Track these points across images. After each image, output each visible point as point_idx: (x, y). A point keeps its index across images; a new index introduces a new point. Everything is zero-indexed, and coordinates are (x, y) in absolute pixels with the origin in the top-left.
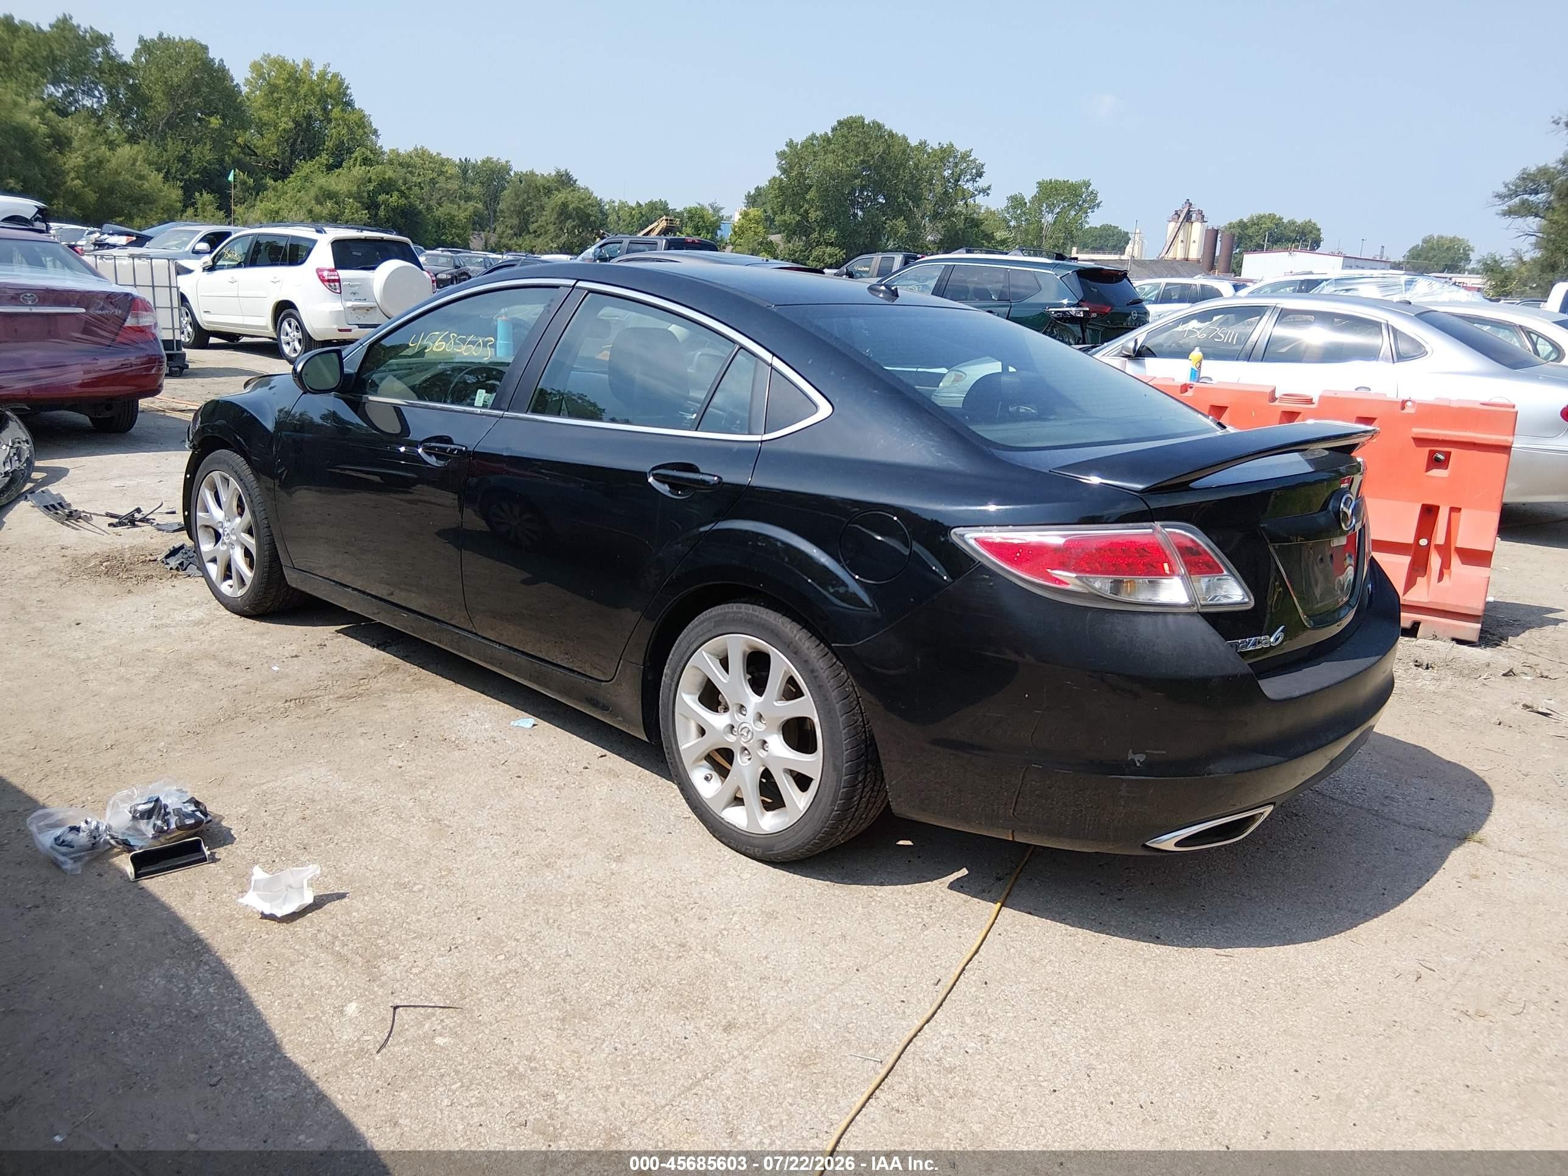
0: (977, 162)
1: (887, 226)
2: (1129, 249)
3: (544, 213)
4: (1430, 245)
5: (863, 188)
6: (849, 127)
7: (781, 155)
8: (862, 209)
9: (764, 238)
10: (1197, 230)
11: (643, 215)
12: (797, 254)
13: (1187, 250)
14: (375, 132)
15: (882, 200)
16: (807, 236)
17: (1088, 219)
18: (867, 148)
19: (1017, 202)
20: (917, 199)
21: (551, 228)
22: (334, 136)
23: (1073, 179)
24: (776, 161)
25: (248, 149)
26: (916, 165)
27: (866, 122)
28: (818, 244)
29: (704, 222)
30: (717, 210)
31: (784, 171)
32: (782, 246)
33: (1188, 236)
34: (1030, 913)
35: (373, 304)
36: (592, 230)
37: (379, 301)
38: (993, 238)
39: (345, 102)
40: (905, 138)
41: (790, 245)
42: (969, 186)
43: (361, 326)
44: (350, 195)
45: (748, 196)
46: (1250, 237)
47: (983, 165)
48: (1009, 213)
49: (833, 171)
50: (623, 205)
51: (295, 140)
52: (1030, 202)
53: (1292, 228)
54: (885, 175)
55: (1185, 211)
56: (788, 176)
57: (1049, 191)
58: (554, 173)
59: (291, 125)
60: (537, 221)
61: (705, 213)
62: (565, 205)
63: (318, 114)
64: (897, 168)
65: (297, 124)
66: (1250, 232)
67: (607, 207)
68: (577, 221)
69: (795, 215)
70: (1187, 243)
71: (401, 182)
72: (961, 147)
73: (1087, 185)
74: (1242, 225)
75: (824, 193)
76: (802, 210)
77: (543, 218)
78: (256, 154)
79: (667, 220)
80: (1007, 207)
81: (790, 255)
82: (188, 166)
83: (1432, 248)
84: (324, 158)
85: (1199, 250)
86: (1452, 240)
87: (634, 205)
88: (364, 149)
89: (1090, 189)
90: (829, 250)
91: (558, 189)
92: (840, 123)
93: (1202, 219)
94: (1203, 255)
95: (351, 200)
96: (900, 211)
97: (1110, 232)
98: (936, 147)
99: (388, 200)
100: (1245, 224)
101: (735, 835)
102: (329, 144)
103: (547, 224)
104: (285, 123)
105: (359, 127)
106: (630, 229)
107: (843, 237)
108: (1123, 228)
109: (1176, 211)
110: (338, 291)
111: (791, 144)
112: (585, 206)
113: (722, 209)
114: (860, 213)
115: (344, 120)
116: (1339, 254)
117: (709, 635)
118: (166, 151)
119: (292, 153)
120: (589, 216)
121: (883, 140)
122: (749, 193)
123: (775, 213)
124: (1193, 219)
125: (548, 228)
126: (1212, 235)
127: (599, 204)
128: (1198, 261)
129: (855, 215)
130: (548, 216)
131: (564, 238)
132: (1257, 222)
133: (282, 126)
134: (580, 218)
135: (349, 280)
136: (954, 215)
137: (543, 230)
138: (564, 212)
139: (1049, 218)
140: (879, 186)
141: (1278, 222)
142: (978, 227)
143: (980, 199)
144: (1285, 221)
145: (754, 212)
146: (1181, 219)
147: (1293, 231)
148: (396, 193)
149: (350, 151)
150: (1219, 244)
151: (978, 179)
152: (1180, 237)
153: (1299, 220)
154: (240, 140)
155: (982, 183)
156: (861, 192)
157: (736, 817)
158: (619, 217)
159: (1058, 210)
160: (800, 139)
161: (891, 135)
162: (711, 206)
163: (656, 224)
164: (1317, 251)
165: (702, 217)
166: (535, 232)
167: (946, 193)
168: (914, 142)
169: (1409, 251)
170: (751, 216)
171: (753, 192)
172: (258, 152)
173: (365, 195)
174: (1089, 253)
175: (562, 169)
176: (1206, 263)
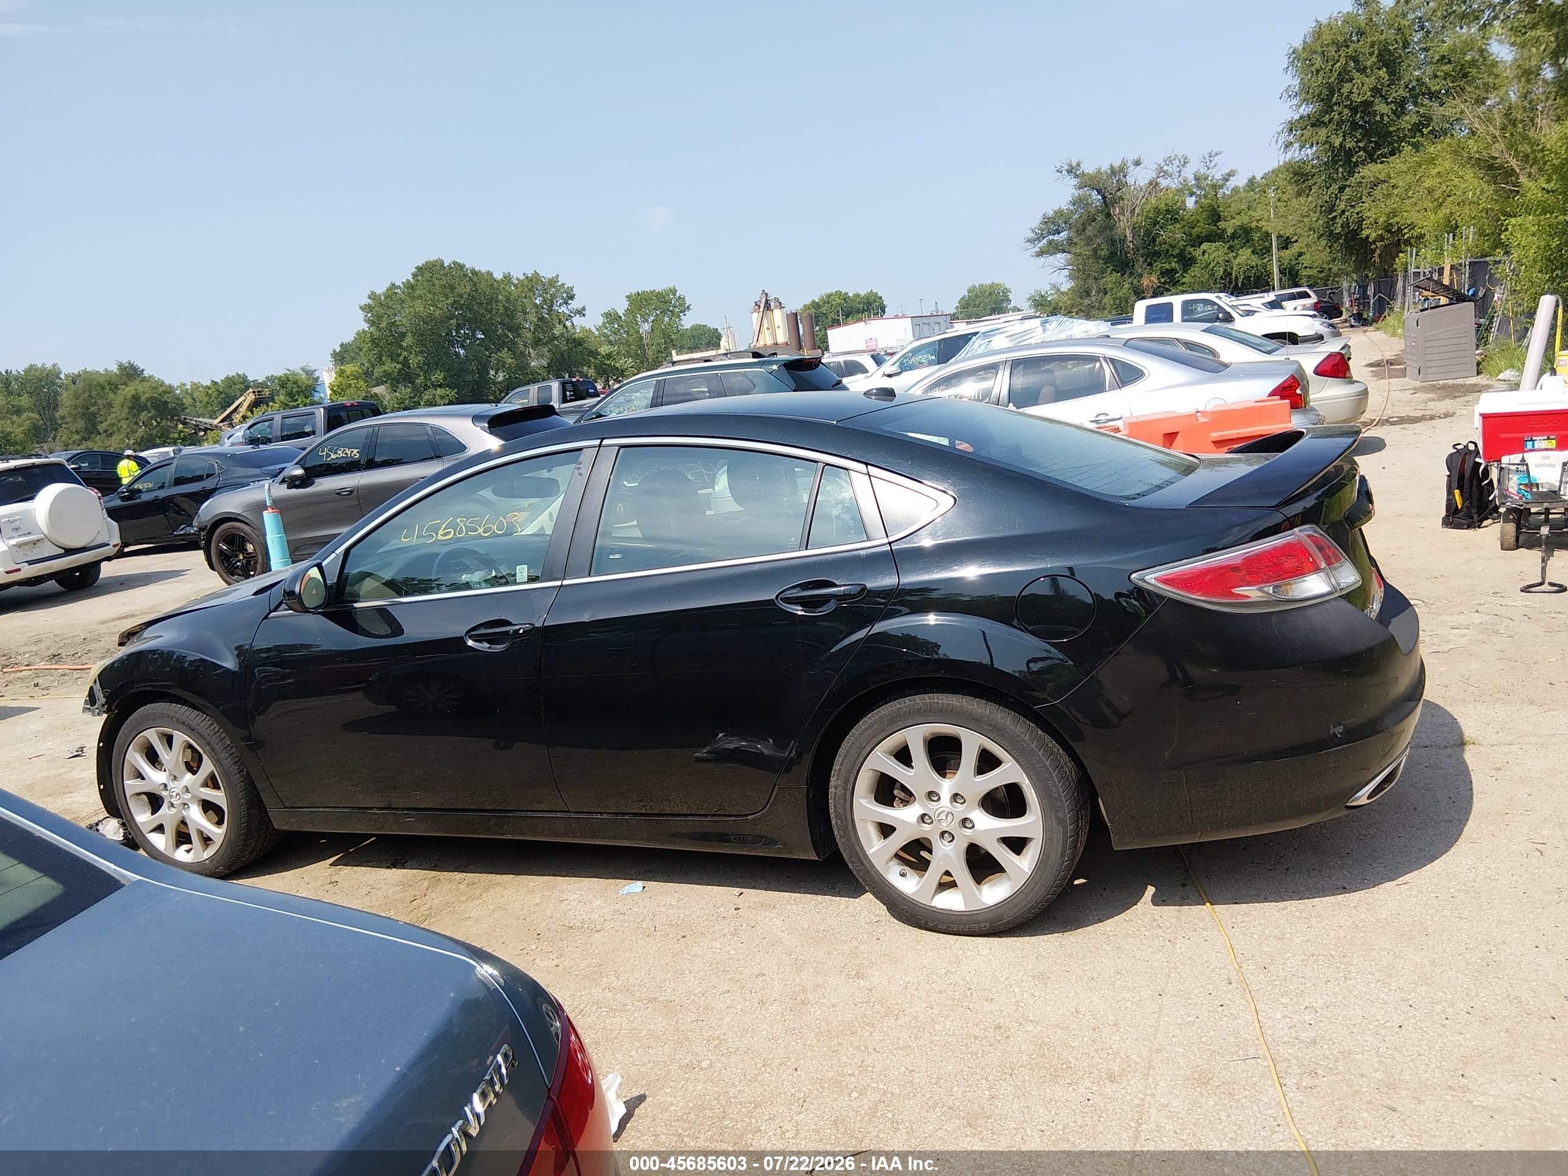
0: (566, 286)
1: (492, 359)
2: (723, 343)
3: (114, 410)
4: (975, 293)
5: (459, 327)
6: (429, 271)
7: (365, 308)
8: (463, 347)
9: (367, 392)
10: (778, 316)
11: (221, 393)
12: (407, 402)
13: (774, 335)
15: (480, 336)
16: (413, 383)
17: (682, 323)
18: (453, 289)
19: (611, 317)
20: (516, 329)
21: (124, 424)
23: (659, 287)
24: (361, 315)
26: (508, 299)
27: (446, 264)
28: (426, 388)
29: (298, 387)
30: (309, 373)
31: (372, 323)
32: (388, 397)
33: (772, 323)
34: (1237, 903)
36: (172, 417)
38: (598, 354)
40: (489, 274)
41: (397, 394)
42: (563, 309)
45: (335, 355)
46: (825, 314)
47: (572, 288)
48: (606, 328)
49: (424, 315)
50: (196, 386)
52: (625, 315)
53: (858, 300)
54: (477, 311)
55: (764, 300)
56: (379, 329)
57: (640, 302)
58: (114, 368)
60: (106, 420)
61: (298, 378)
62: (136, 398)
64: (490, 301)
66: (824, 310)
67: (178, 392)
68: (153, 412)
69: (395, 364)
70: (772, 329)
72: (546, 274)
73: (674, 292)
74: (815, 305)
75: (421, 337)
76: (401, 358)
77: (112, 416)
79: (254, 392)
80: (604, 323)
81: (399, 404)
83: (977, 296)
85: (785, 334)
86: (992, 286)
87: (209, 383)
89: (677, 295)
90: (440, 391)
91: (125, 384)
92: (419, 269)
93: (781, 306)
94: (790, 338)
96: (501, 344)
97: (701, 331)
98: (522, 277)
100: (818, 304)
101: (953, 918)
103: (119, 421)
106: (210, 408)
107: (451, 377)
108: (712, 325)
109: (756, 303)
111: (373, 296)
112: (160, 395)
113: (315, 371)
114: (462, 352)
116: (904, 317)
117: (883, 735)
120: (166, 403)
121: (468, 278)
122: (334, 350)
123: (373, 366)
124: (772, 307)
125: (120, 425)
126: (792, 320)
127: (170, 390)
128: (787, 344)
129: (457, 354)
130: (118, 412)
131: (141, 431)
132: (828, 299)
134: (156, 408)
136: (555, 338)
137: (115, 428)
138: (136, 405)
139: (646, 327)
140: (475, 322)
141: (845, 297)
142: (581, 345)
143: (577, 320)
144: (851, 295)
145: (350, 368)
146: (762, 309)
147: (860, 303)
150: (800, 325)
151: (570, 302)
152: (766, 325)
153: (863, 293)
155: (574, 305)
156: (458, 332)
157: (950, 902)
158: (194, 399)
159: (652, 318)
160: (381, 289)
161: (475, 273)
162: (303, 369)
163: (242, 398)
164: (884, 317)
165: (295, 382)
166: (106, 431)
167: (541, 319)
168: (498, 276)
169: (959, 302)
170: (348, 373)
171: (338, 349)
174: (687, 353)
175: (125, 361)
176: (794, 343)
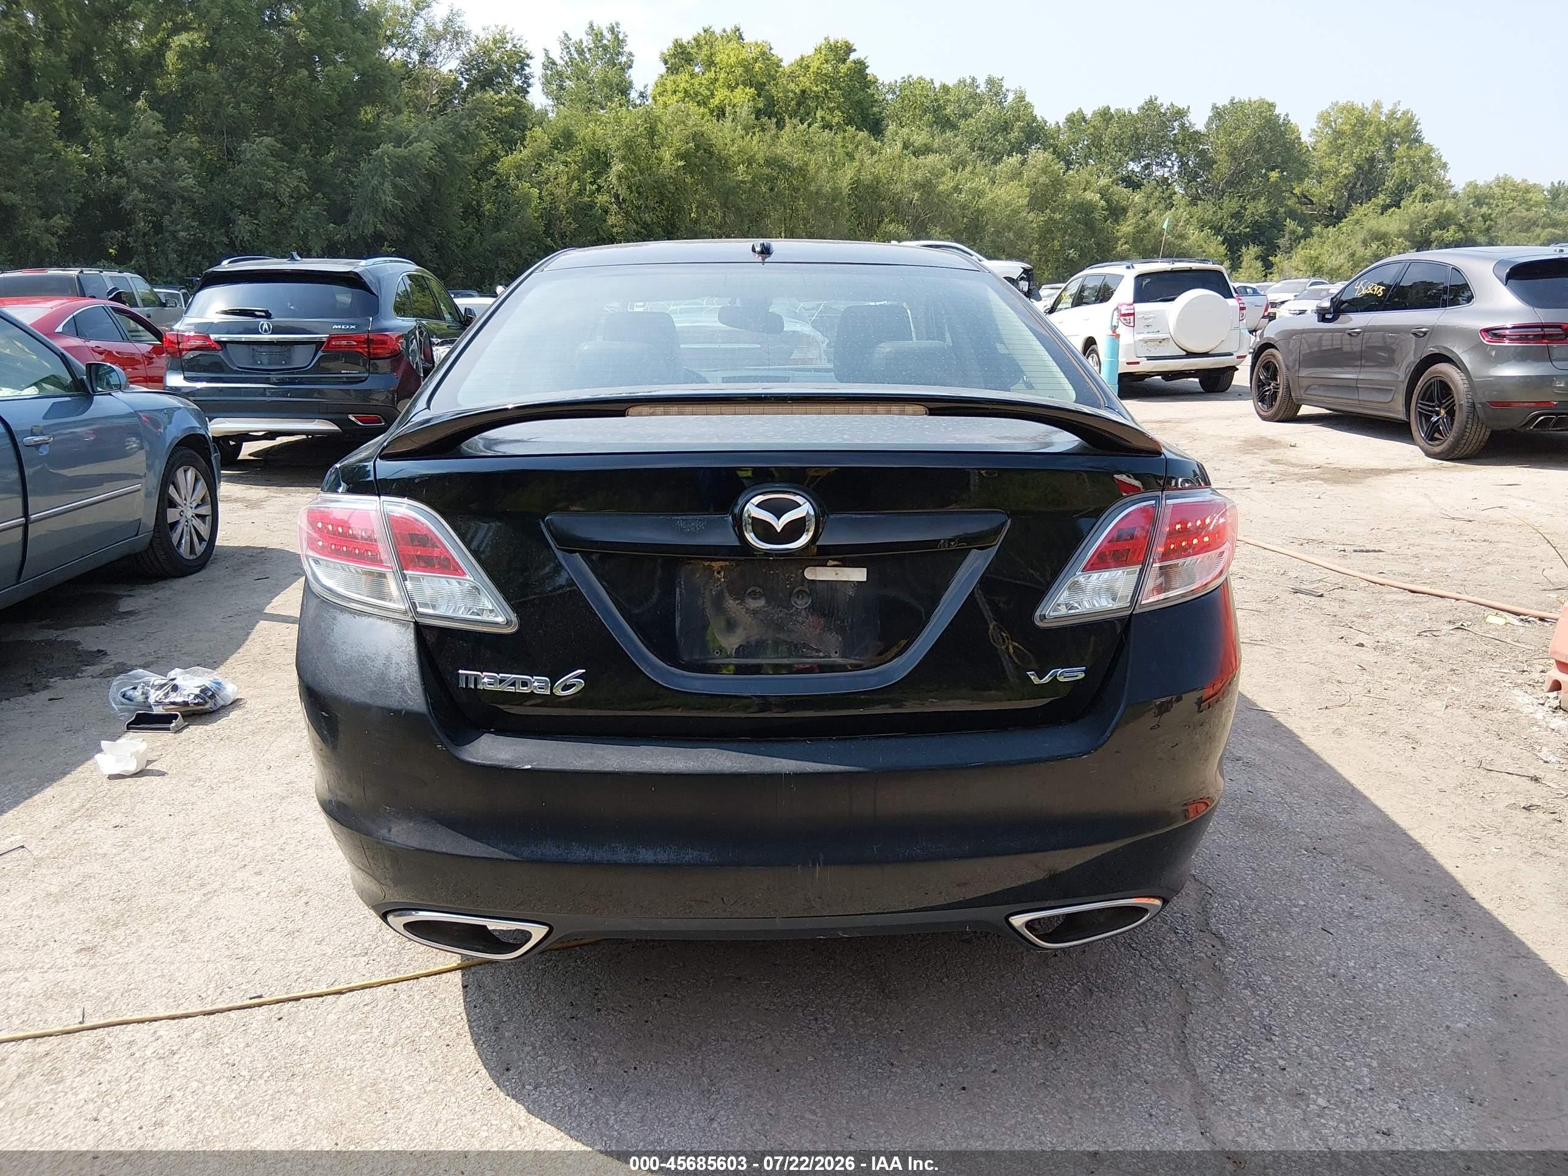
14: (1444, 166)
22: (1396, 175)
25: (1306, 199)
35: (1167, 336)
37: (1172, 331)
39: (1413, 140)
43: (1150, 358)
44: (1400, 234)
51: (1355, 184)
59: (1353, 169)
63: (1381, 154)
65: (1359, 167)
71: (1461, 215)
78: (1312, 203)
82: (1240, 221)
84: (1382, 199)
88: (1426, 186)
95: (1400, 240)
99: (1441, 235)
102: (1390, 184)
104: (1347, 169)
105: (1424, 162)
110: (1132, 324)
115: (1409, 157)
118: (1222, 209)
119: (1350, 196)
133: (1344, 172)
135: (1145, 313)
148: (1453, 227)
149: (1411, 189)
154: (1297, 191)
172: (1315, 200)
173: (1417, 233)
